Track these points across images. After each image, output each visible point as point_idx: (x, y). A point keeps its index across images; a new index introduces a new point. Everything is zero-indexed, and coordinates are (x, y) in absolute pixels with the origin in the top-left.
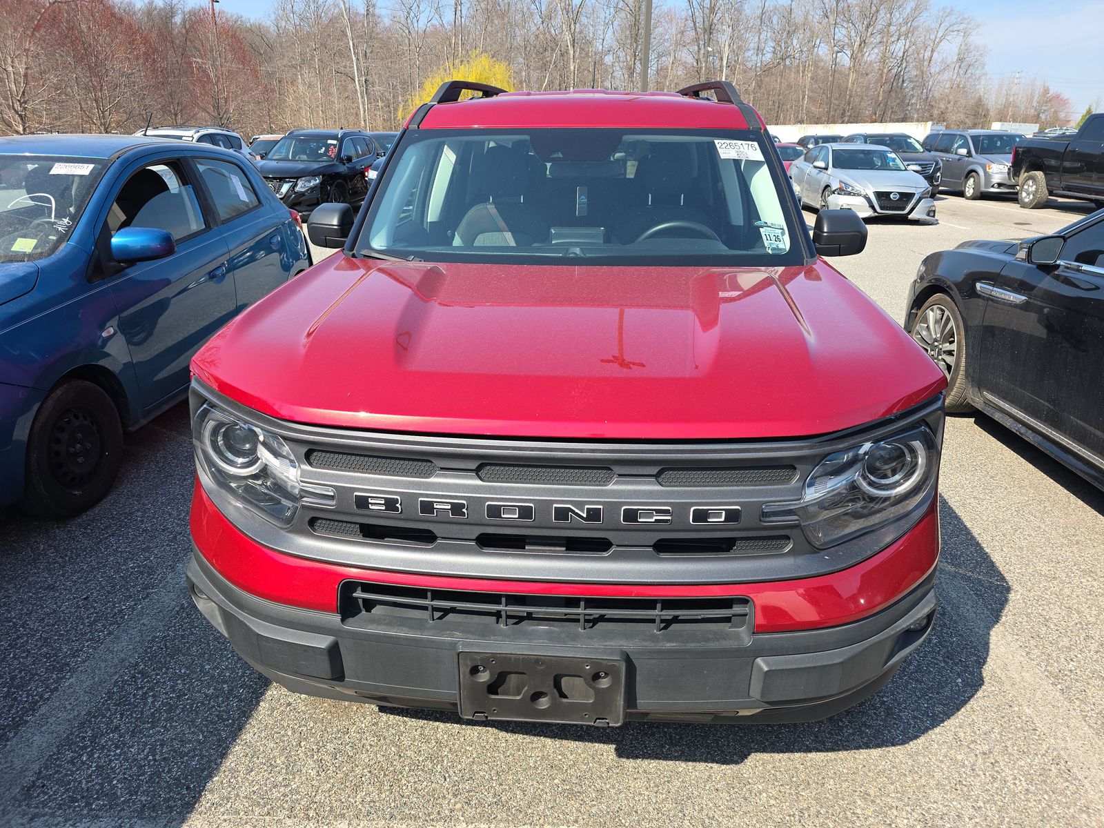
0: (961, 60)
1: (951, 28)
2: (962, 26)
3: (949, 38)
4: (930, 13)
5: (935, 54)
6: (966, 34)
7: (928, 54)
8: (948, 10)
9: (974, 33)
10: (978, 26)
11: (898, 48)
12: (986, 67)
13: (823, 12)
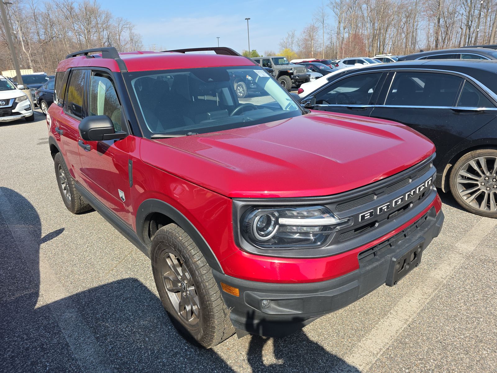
0: (132, 40)
1: (123, 27)
2: (128, 26)
3: (124, 30)
4: (114, 20)
5: (121, 37)
6: (130, 30)
7: (118, 37)
8: (120, 19)
9: (133, 29)
10: (134, 26)
11: (105, 34)
12: (142, 42)
13: (65, 16)
